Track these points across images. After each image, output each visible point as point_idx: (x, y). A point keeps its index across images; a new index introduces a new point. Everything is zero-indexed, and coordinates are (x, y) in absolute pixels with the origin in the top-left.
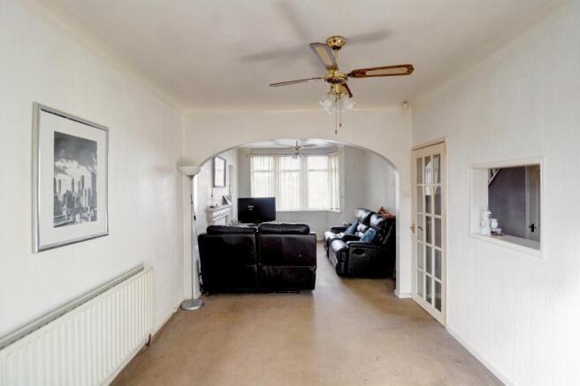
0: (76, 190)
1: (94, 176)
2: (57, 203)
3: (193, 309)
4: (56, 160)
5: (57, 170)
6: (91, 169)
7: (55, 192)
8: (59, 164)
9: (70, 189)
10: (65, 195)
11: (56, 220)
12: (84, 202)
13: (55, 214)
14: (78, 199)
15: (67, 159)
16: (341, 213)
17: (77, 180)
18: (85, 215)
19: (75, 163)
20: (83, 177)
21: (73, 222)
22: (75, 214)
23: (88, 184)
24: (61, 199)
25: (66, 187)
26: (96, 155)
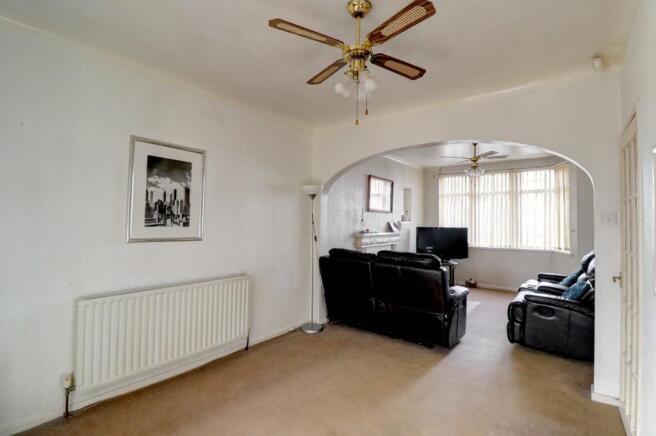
0: (168, 199)
1: (187, 191)
2: (148, 210)
3: (310, 332)
4: (148, 176)
5: (149, 184)
6: (184, 184)
7: (147, 199)
8: (151, 179)
9: (162, 199)
10: (156, 204)
11: (147, 221)
12: (176, 210)
13: (146, 216)
14: (170, 208)
15: (159, 176)
16: (572, 255)
17: (170, 192)
18: (177, 220)
19: (168, 180)
20: (175, 191)
21: (164, 225)
22: (166, 219)
23: (181, 196)
24: (152, 206)
25: (157, 197)
26: (190, 175)
